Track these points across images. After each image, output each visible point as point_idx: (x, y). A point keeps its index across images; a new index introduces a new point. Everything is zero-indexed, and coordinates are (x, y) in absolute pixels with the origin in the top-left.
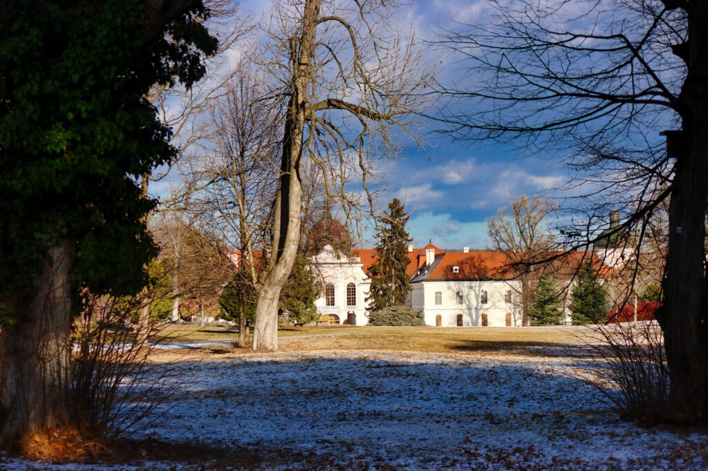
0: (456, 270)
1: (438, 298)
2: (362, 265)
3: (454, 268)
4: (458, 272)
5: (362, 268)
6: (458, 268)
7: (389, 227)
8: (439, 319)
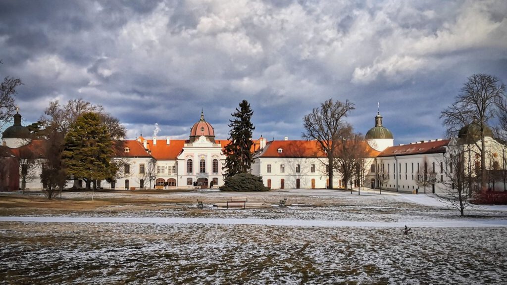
0: (280, 151)
1: (269, 169)
2: (222, 148)
3: (279, 150)
4: (281, 152)
5: (222, 150)
6: (281, 150)
7: (239, 119)
8: (269, 181)
